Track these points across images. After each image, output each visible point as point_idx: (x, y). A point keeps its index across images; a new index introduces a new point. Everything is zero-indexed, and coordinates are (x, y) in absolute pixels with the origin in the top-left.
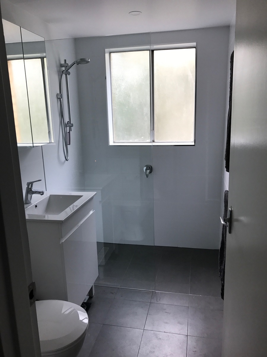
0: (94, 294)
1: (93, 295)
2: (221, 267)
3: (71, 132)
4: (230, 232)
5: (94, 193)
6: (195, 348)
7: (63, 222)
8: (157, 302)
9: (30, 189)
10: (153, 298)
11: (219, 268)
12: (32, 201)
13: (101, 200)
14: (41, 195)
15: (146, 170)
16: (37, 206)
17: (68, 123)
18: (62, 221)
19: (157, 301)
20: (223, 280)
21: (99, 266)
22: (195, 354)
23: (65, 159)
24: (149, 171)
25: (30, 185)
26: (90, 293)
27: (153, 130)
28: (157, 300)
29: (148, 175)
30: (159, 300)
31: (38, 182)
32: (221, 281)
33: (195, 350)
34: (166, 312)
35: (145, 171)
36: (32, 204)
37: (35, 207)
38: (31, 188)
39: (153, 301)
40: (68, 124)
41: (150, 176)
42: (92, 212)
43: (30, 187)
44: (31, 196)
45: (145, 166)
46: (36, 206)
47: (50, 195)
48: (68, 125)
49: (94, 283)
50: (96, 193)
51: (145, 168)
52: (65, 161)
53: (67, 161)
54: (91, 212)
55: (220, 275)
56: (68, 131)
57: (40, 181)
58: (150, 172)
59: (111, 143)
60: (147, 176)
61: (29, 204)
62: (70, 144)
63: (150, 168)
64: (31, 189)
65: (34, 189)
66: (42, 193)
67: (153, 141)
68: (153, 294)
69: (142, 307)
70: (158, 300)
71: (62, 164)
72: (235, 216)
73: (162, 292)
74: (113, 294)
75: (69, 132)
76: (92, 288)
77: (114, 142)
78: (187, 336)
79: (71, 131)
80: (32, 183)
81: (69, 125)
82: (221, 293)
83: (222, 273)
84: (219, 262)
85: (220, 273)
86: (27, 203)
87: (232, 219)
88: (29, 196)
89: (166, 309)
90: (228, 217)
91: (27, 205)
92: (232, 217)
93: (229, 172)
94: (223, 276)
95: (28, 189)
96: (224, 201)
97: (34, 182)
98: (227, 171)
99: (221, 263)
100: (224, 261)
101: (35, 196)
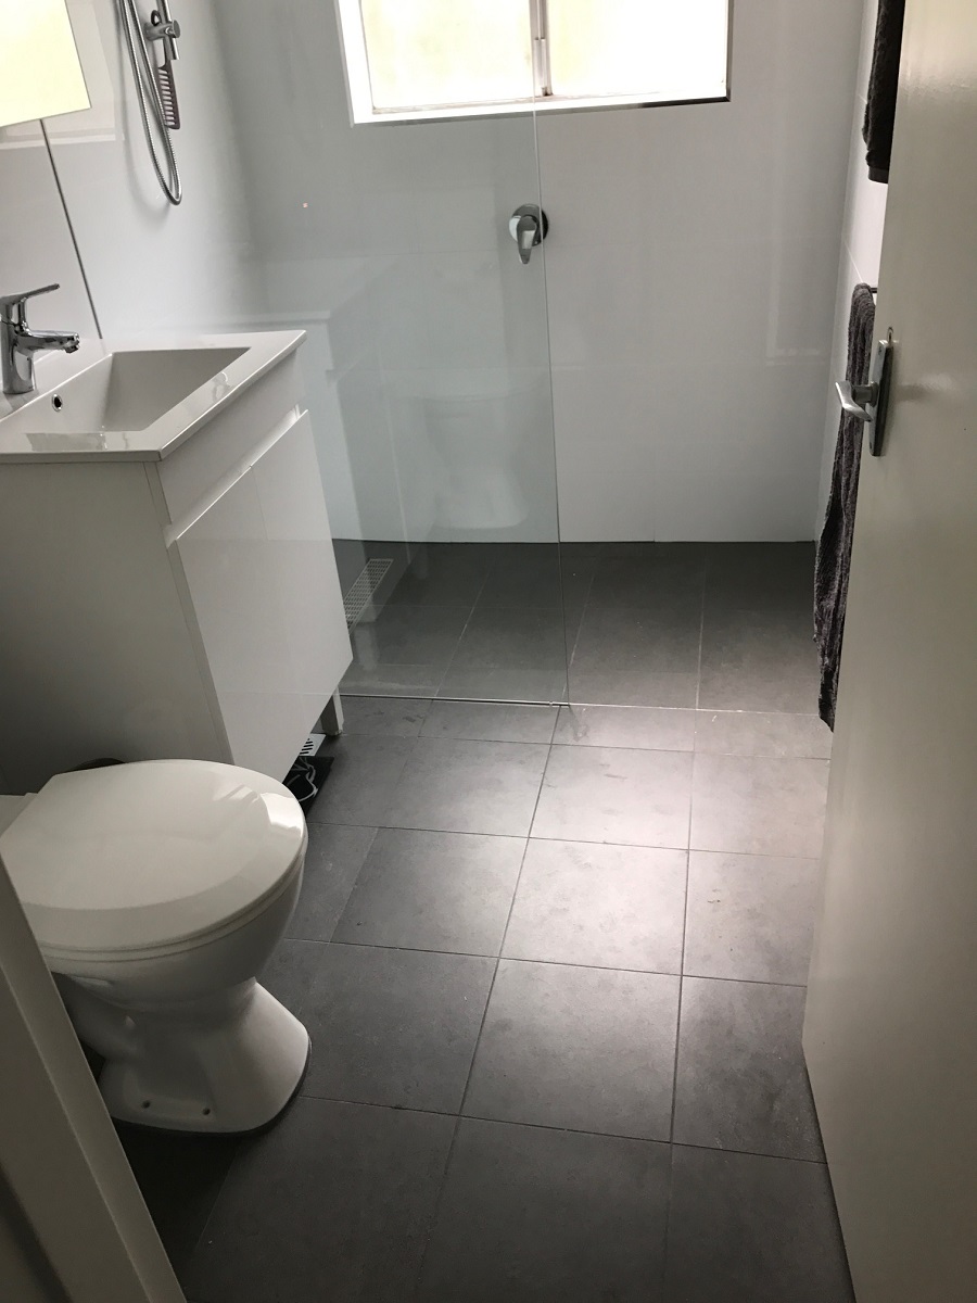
0: (344, 725)
1: (340, 728)
2: (823, 603)
3: (173, 62)
4: (877, 450)
5: (295, 335)
6: (714, 891)
7: (163, 457)
8: (574, 742)
9: (17, 328)
10: (561, 730)
11: (816, 608)
12: (38, 381)
13: (330, 367)
14: (69, 351)
15: (520, 229)
16: (62, 400)
17: (157, 20)
18: (157, 453)
19: (577, 739)
20: (833, 652)
21: (354, 628)
22: (714, 911)
23: (165, 198)
24: (533, 233)
25: (15, 309)
26: (327, 719)
27: (544, 36)
28: (575, 734)
29: (529, 251)
30: (585, 734)
31: (45, 295)
32: (823, 656)
33: (715, 896)
34: (608, 776)
35: (514, 234)
36: (38, 394)
37: (51, 405)
38: (20, 324)
39: (559, 738)
40: (156, 25)
41: (535, 254)
42: (299, 417)
43: (14, 320)
44: (30, 361)
45: (516, 214)
46: (57, 403)
47: (117, 356)
48: (156, 30)
49: (341, 688)
50: (305, 335)
51: (514, 222)
52: (168, 205)
53: (176, 203)
54: (294, 418)
55: (820, 633)
56: (162, 63)
57: (53, 292)
58: (537, 240)
59: (362, 114)
60: (526, 257)
61: (24, 396)
62: (176, 126)
63: (536, 221)
64: (21, 328)
65: (34, 327)
66: (69, 344)
67: (546, 94)
68: (562, 715)
69: (521, 762)
70: (580, 735)
71: (157, 219)
72: (906, 375)
73: (594, 708)
74: (413, 721)
75: (167, 67)
76: (331, 701)
77: (375, 110)
78: (688, 851)
79: (175, 58)
80: (19, 302)
81: (160, 27)
82: (821, 701)
83: (825, 628)
84: (816, 585)
85: (820, 627)
86: (17, 388)
87: (892, 386)
88: (20, 358)
89: (608, 765)
90: (871, 382)
91: (18, 397)
92: (892, 380)
93: (886, 182)
94: (832, 638)
95: (8, 328)
96: (850, 333)
97: (28, 295)
98: (874, 177)
99: (825, 590)
100: (837, 582)
101: (44, 359)
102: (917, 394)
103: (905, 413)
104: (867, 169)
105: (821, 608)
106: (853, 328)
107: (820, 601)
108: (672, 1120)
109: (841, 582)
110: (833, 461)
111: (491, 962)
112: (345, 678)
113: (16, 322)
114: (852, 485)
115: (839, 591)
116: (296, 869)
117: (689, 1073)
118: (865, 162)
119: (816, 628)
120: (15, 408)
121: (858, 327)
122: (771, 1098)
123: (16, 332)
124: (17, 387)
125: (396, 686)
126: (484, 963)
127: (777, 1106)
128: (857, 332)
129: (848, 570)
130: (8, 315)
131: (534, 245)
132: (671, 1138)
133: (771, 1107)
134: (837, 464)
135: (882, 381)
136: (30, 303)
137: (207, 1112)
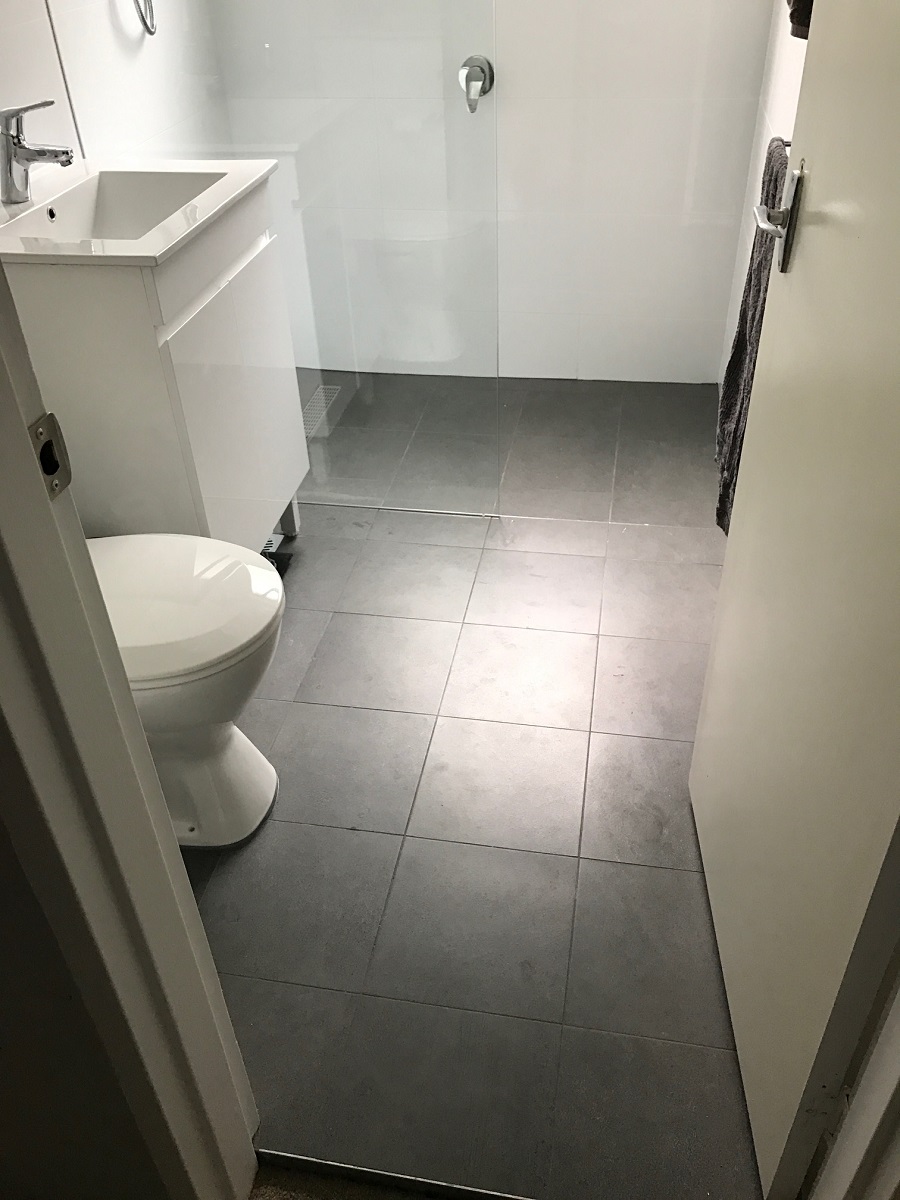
1: (297, 529)
2: (726, 426)
4: (784, 267)
5: (272, 162)
6: (619, 667)
7: (159, 262)
8: (503, 548)
9: (16, 140)
10: (492, 537)
11: (718, 431)
12: (33, 193)
13: (297, 198)
14: (64, 164)
15: (469, 79)
16: (56, 212)
18: (154, 258)
19: (505, 545)
20: (731, 467)
21: (311, 441)
22: (618, 683)
23: (141, 26)
24: (480, 83)
25: (14, 121)
26: (287, 519)
28: (504, 540)
29: (476, 101)
30: (512, 541)
31: (42, 110)
33: (620, 672)
34: (532, 575)
35: (463, 84)
36: (33, 205)
37: (46, 216)
38: (18, 137)
39: (490, 544)
41: (482, 104)
42: (269, 241)
43: (13, 132)
44: (26, 171)
45: (464, 65)
46: (52, 214)
47: (101, 173)
49: (298, 495)
50: (276, 165)
51: (463, 73)
53: (151, 33)
54: (264, 242)
55: (720, 453)
57: (48, 108)
58: (484, 91)
60: (473, 109)
61: (21, 206)
63: (483, 71)
64: (19, 140)
65: (31, 140)
66: (64, 158)
68: (493, 525)
69: (458, 565)
70: (508, 542)
71: (131, 47)
72: (812, 203)
73: (520, 519)
74: (362, 526)
76: (290, 506)
78: (598, 636)
80: (17, 115)
82: (718, 510)
83: (725, 448)
84: (719, 411)
85: (721, 447)
86: (14, 199)
87: (800, 212)
88: (17, 169)
89: (532, 567)
90: (783, 208)
91: (15, 207)
92: (801, 206)
93: (806, 38)
94: (732, 453)
95: (7, 141)
96: (764, 183)
97: (26, 109)
98: (795, 33)
99: (727, 414)
100: (739, 404)
101: (40, 171)
102: (821, 219)
103: (809, 236)
104: (789, 25)
105: (723, 430)
106: (767, 178)
107: (723, 424)
108: (580, 840)
109: (742, 404)
110: (741, 299)
111: (431, 720)
112: (302, 487)
113: (15, 135)
114: (757, 317)
115: (740, 413)
116: (275, 624)
117: (593, 806)
118: (789, 20)
119: (717, 448)
120: (12, 217)
121: (771, 176)
122: (661, 824)
123: (14, 144)
124: (14, 197)
125: (345, 497)
126: (426, 719)
127: (665, 831)
128: (770, 180)
129: (749, 392)
130: (7, 127)
131: (480, 96)
132: (579, 853)
133: (661, 833)
134: (745, 302)
135: (793, 207)
136: (26, 116)
137: (192, 830)
